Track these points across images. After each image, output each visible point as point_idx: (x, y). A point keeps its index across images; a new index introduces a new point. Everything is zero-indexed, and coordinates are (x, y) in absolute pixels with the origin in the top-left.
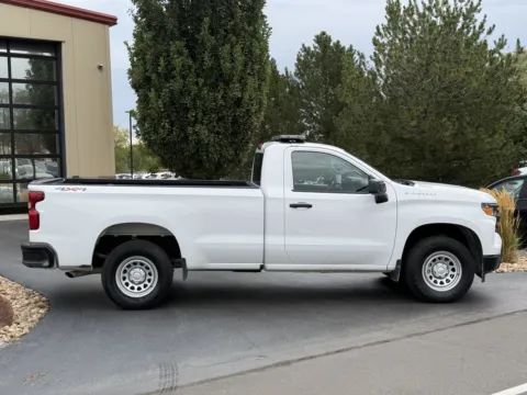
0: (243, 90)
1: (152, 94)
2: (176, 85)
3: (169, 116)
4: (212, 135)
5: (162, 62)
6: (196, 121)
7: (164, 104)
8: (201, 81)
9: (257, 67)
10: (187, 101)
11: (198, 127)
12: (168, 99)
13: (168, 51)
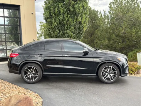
0: (81, 19)
1: (53, 21)
2: (61, 17)
3: (58, 28)
4: (72, 34)
5: (56, 10)
6: (67, 29)
7: (57, 24)
8: (69, 16)
9: (86, 11)
10: (65, 22)
11: (68, 31)
12: (58, 22)
13: (58, 6)
